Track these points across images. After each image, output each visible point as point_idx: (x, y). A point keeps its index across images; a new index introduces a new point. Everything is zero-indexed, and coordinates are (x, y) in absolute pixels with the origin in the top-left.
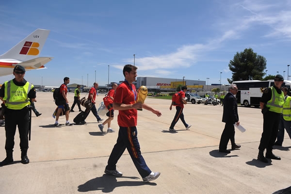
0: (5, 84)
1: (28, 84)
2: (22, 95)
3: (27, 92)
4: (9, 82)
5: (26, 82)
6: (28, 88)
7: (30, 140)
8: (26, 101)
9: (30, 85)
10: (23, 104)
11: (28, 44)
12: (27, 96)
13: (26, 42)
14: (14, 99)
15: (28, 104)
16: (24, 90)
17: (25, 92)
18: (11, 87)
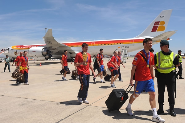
0: (157, 54)
1: (172, 53)
2: (169, 62)
3: (173, 60)
4: (159, 53)
5: (171, 52)
6: (173, 56)
7: (176, 98)
8: (172, 67)
9: (174, 55)
10: (170, 69)
11: (157, 23)
12: (172, 63)
13: (156, 22)
14: (163, 65)
15: (173, 69)
16: (170, 58)
17: (171, 60)
18: (161, 56)
